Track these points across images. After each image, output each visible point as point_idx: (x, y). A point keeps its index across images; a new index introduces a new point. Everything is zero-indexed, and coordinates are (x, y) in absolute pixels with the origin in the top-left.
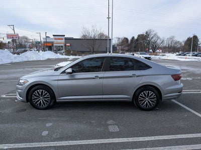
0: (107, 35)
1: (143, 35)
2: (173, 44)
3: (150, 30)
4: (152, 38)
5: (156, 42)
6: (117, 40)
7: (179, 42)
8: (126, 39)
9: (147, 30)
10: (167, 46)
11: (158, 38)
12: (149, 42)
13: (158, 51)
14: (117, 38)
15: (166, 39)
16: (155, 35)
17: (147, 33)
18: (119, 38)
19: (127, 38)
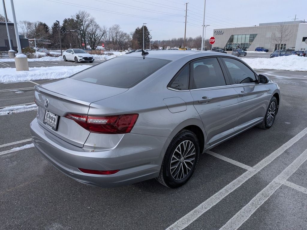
0: (4, 16)
1: (72, 20)
2: (118, 38)
3: (83, 13)
4: (88, 26)
5: (94, 33)
6: (25, 26)
7: (126, 34)
8: (44, 27)
9: (78, 13)
10: (111, 40)
11: (97, 26)
12: (84, 33)
13: (99, 47)
14: (25, 22)
15: (108, 30)
16: (91, 21)
17: (78, 17)
18: (29, 24)
19: (45, 25)
